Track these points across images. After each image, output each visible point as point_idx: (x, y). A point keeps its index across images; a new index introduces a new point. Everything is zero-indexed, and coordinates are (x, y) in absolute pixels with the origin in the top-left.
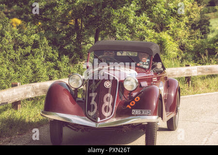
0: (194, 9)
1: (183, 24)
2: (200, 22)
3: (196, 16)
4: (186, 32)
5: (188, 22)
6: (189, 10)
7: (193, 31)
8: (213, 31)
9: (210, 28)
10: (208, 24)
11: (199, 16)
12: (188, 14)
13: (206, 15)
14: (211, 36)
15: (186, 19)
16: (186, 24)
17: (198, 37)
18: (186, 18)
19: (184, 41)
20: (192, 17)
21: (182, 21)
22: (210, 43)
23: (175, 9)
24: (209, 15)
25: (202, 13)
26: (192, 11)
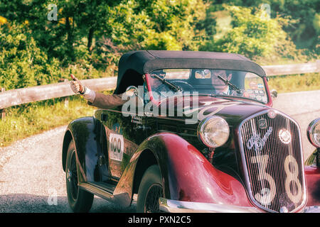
0: (198, 7)
1: (186, 24)
2: (206, 21)
3: (201, 15)
4: (190, 32)
5: (192, 21)
6: (193, 7)
7: (197, 31)
8: (220, 32)
9: (216, 28)
10: (215, 24)
11: (205, 15)
12: (192, 13)
13: (212, 13)
14: (217, 37)
15: (190, 18)
16: (191, 24)
17: (203, 38)
18: (190, 16)
19: (188, 43)
20: (197, 16)
21: (185, 20)
22: (217, 44)
23: (178, 7)
24: (216, 14)
25: (208, 12)
26: (197, 9)
